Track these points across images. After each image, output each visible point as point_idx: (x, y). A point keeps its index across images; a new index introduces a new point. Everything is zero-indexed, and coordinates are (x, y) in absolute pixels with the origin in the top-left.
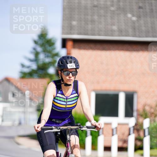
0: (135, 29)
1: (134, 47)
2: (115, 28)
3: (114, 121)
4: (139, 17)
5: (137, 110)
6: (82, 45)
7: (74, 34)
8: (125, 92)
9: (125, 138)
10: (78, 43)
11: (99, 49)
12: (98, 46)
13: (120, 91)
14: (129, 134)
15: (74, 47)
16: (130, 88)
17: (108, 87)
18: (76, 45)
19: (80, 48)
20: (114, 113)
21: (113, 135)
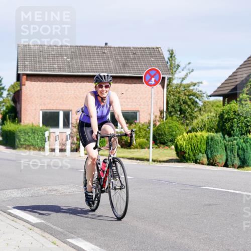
0: (70, 67)
1: (69, 79)
2: (55, 66)
3: (56, 131)
4: (72, 59)
5: (72, 123)
6: (33, 78)
7: (27, 70)
8: (62, 110)
9: (64, 143)
10: (30, 77)
11: (44, 81)
12: (44, 79)
13: (61, 110)
14: (67, 140)
15: (27, 80)
16: (66, 108)
17: (51, 107)
18: (29, 78)
19: (31, 81)
20: (56, 125)
21: (56, 141)
